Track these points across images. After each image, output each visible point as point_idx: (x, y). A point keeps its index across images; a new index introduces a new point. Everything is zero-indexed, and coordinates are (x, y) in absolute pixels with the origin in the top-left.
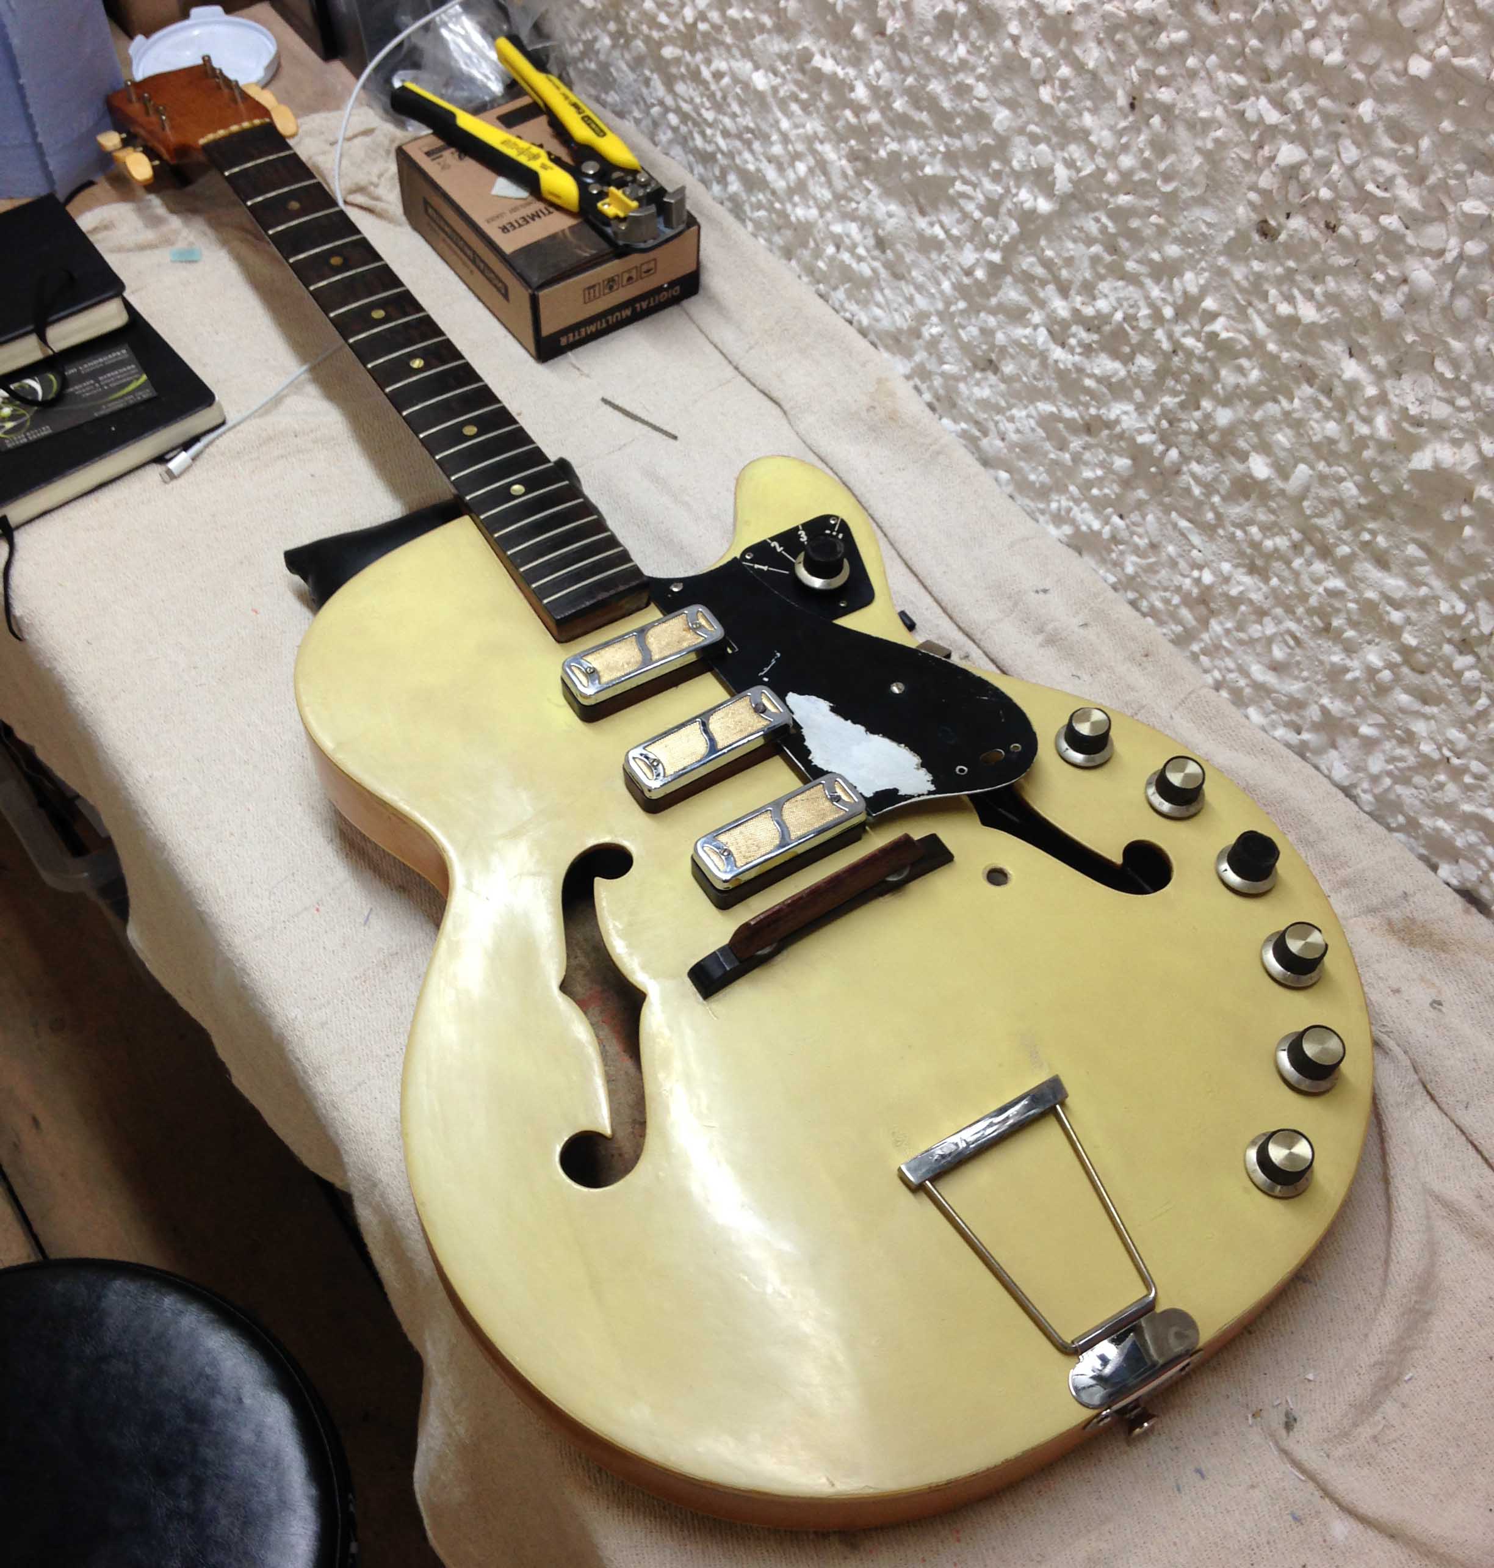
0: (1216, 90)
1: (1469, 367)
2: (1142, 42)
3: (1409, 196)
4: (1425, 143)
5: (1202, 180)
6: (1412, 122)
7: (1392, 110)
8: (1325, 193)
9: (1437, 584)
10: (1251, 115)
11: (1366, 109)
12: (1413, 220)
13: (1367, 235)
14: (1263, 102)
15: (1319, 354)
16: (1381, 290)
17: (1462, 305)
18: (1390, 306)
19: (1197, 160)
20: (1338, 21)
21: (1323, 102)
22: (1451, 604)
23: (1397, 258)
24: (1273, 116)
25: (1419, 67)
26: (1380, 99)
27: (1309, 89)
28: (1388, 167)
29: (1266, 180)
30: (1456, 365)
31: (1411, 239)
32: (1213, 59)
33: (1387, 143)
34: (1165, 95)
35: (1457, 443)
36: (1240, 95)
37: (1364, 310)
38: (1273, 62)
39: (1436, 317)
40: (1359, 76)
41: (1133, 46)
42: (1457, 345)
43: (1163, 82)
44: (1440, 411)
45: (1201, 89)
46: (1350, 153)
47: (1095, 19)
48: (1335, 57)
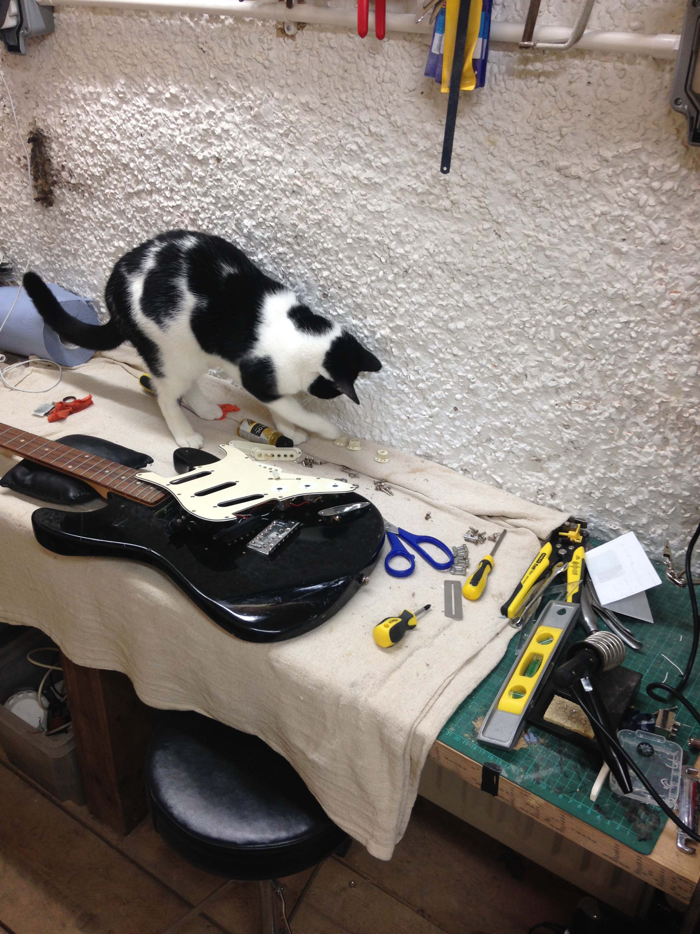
0: (304, 265)
1: (380, 308)
2: (282, 259)
3: (355, 272)
4: (356, 258)
5: (305, 289)
6: (352, 255)
7: (346, 254)
8: (336, 279)
9: (390, 369)
10: (314, 268)
11: (341, 256)
12: (358, 278)
13: (349, 286)
14: (316, 264)
15: (346, 322)
16: (356, 298)
17: (375, 293)
18: (359, 300)
19: (303, 285)
20: (328, 237)
21: (330, 258)
22: (396, 372)
23: (356, 288)
24: (319, 266)
25: (350, 241)
26: (342, 252)
27: (326, 256)
28: (349, 268)
29: (322, 283)
30: (377, 309)
31: (359, 283)
32: (301, 259)
33: (347, 262)
34: (291, 271)
35: (384, 328)
36: (309, 264)
37: (353, 306)
38: (316, 253)
39: (370, 299)
40: (337, 249)
41: (280, 262)
42: (377, 304)
43: (289, 268)
44: (378, 322)
45: (300, 267)
46: (340, 268)
47: (269, 258)
48: (330, 246)
